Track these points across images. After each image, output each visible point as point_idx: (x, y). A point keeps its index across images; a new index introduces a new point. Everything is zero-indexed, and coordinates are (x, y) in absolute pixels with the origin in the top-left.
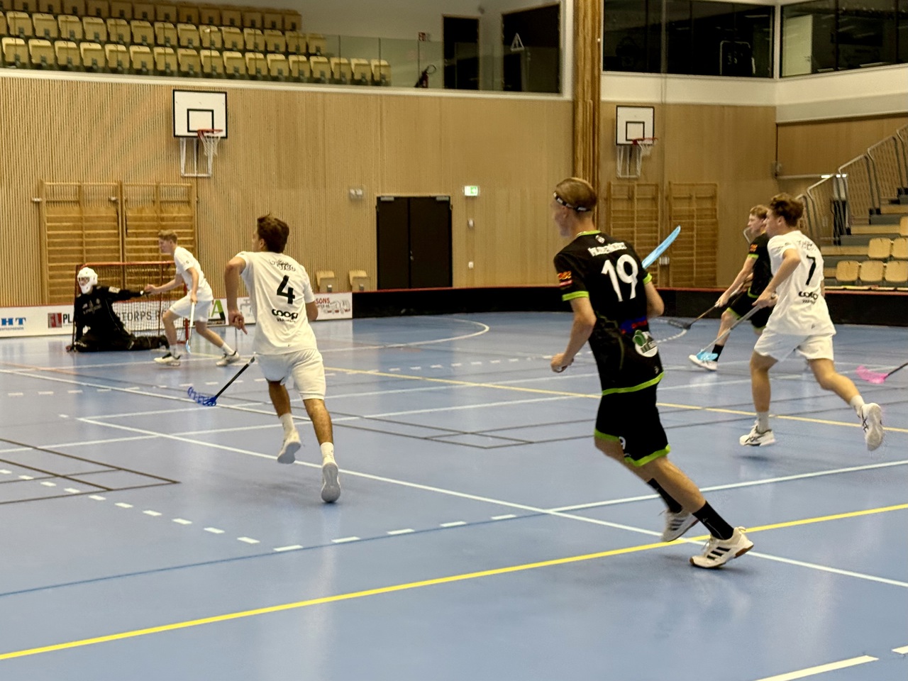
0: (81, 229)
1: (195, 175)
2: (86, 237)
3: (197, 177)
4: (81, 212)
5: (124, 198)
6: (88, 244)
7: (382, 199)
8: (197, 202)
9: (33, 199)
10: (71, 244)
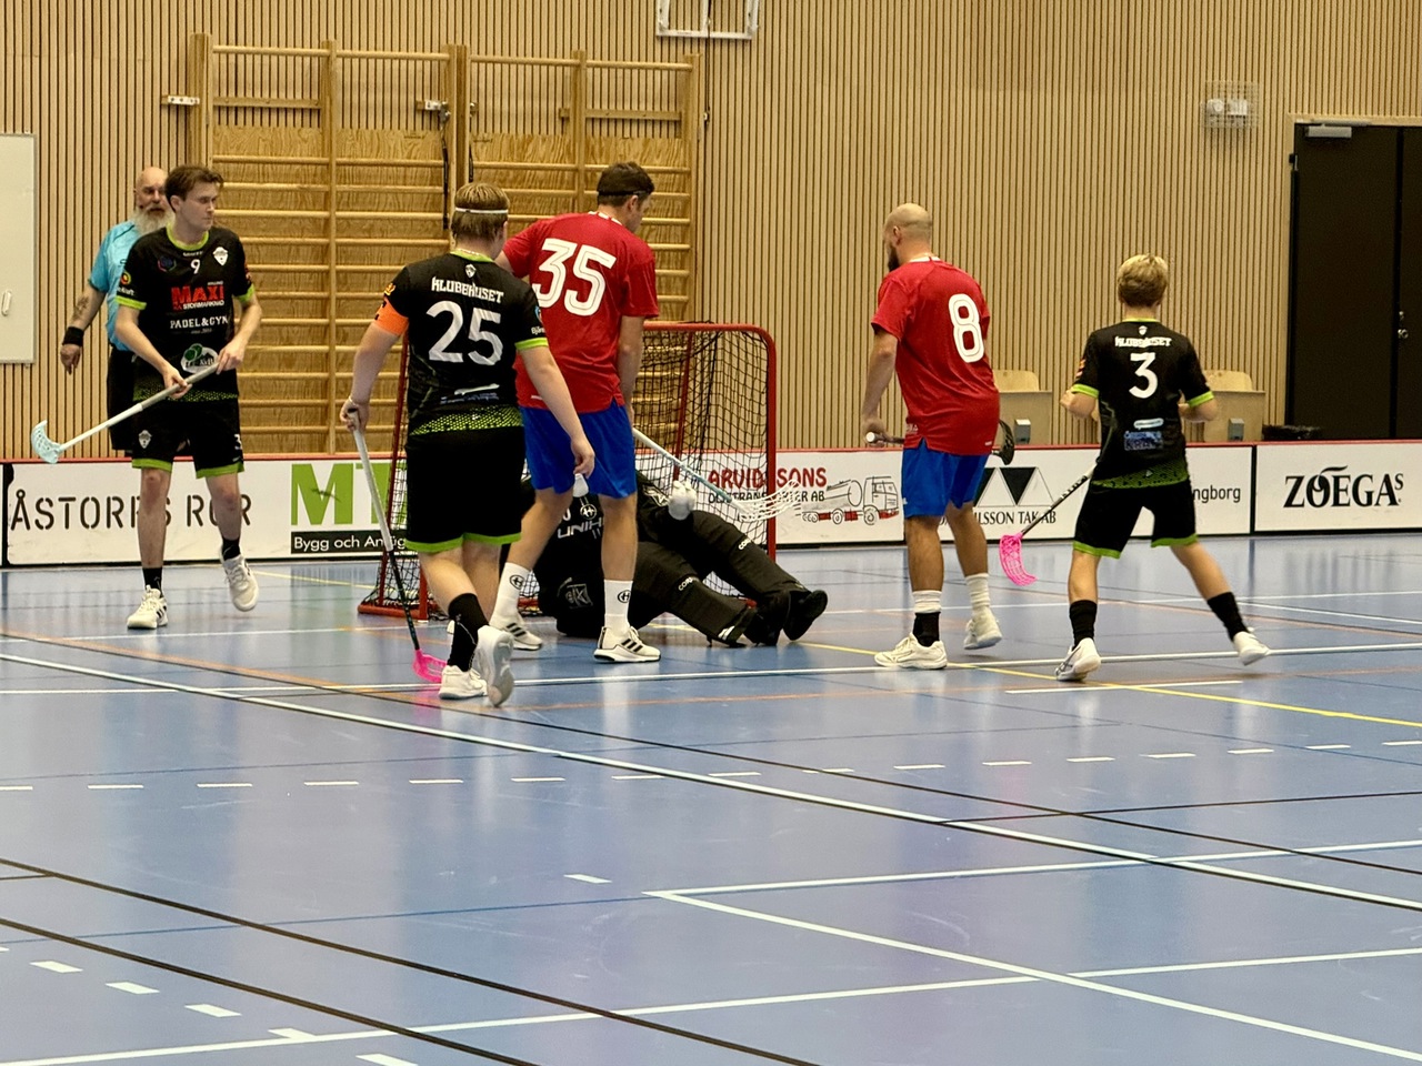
0: (325, 201)
1: (704, 33)
2: (340, 232)
3: (707, 40)
4: (326, 148)
5: (468, 105)
6: (345, 253)
7: (1313, 132)
8: (705, 122)
9: (169, 100)
10: (292, 252)
